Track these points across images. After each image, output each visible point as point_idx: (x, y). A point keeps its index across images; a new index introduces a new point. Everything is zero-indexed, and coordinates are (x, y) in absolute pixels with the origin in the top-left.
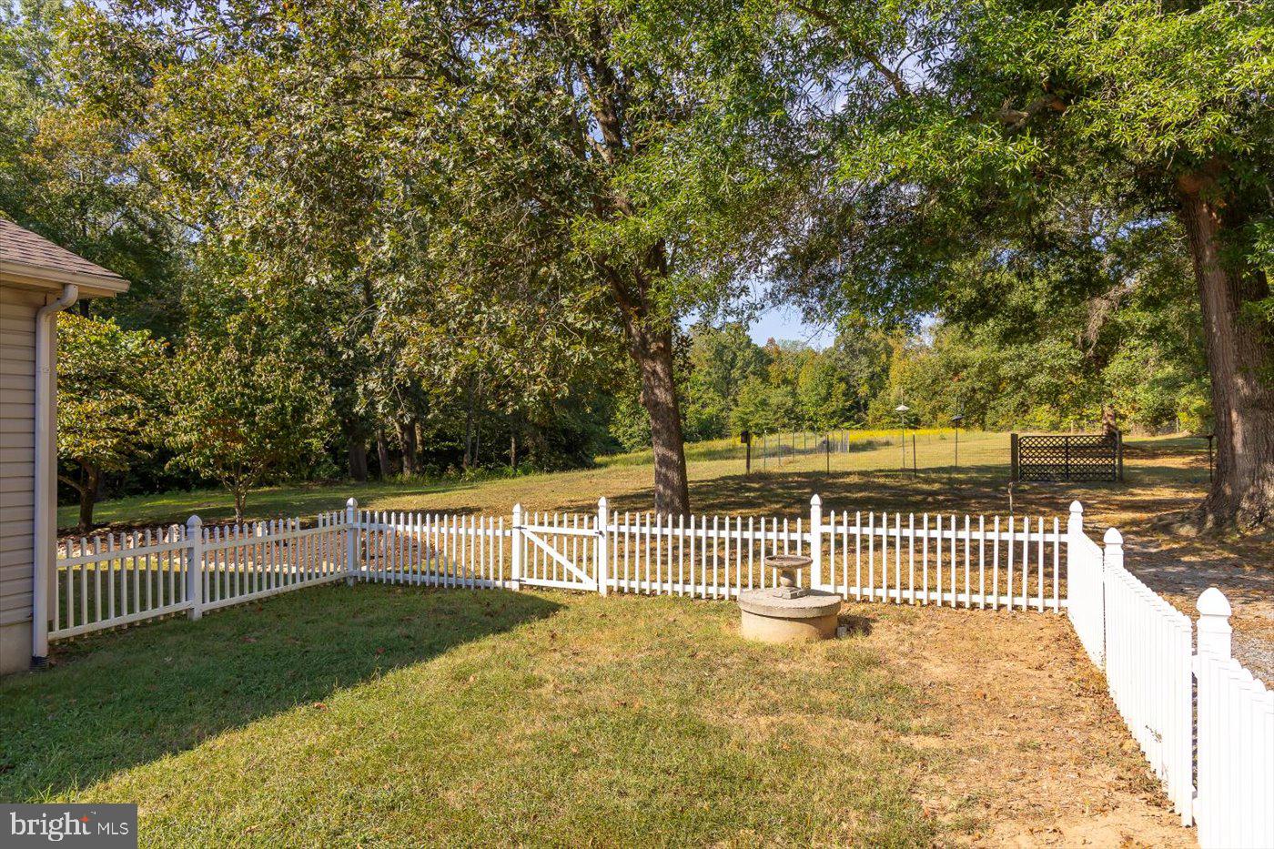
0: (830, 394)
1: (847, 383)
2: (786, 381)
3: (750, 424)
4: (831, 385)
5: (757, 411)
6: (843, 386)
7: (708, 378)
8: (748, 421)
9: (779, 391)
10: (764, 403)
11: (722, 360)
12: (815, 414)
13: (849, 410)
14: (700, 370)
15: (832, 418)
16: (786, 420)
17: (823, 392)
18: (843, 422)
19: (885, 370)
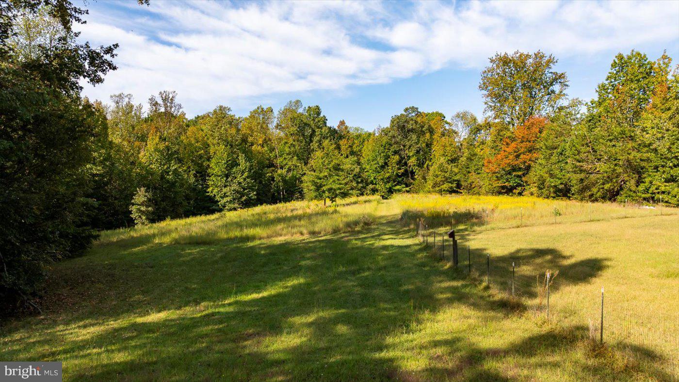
0: (386, 164)
1: (400, 155)
2: (353, 153)
3: (324, 188)
4: (387, 157)
5: (330, 175)
6: (397, 157)
7: (292, 149)
8: (321, 186)
9: (347, 160)
10: (337, 168)
11: (303, 135)
12: (375, 179)
13: (400, 177)
14: (286, 143)
15: (389, 182)
16: (354, 184)
17: (381, 162)
18: (396, 185)
19: (429, 145)
